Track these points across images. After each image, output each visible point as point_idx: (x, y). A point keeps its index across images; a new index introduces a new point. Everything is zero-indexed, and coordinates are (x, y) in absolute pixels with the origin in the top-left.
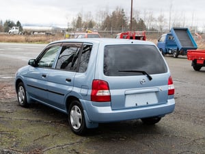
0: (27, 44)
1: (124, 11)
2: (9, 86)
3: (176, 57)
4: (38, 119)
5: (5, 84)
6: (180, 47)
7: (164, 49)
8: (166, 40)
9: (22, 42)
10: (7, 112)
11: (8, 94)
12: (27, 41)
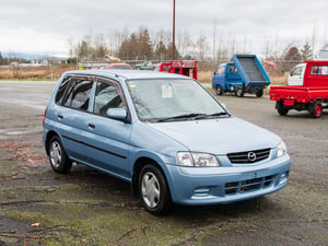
0: (17, 82)
1: (149, 32)
2: (26, 146)
3: (242, 96)
4: (102, 201)
5: (16, 144)
6: (248, 82)
7: (223, 85)
8: (226, 73)
9: (9, 78)
10: (46, 191)
11: (30, 160)
12: (16, 77)
